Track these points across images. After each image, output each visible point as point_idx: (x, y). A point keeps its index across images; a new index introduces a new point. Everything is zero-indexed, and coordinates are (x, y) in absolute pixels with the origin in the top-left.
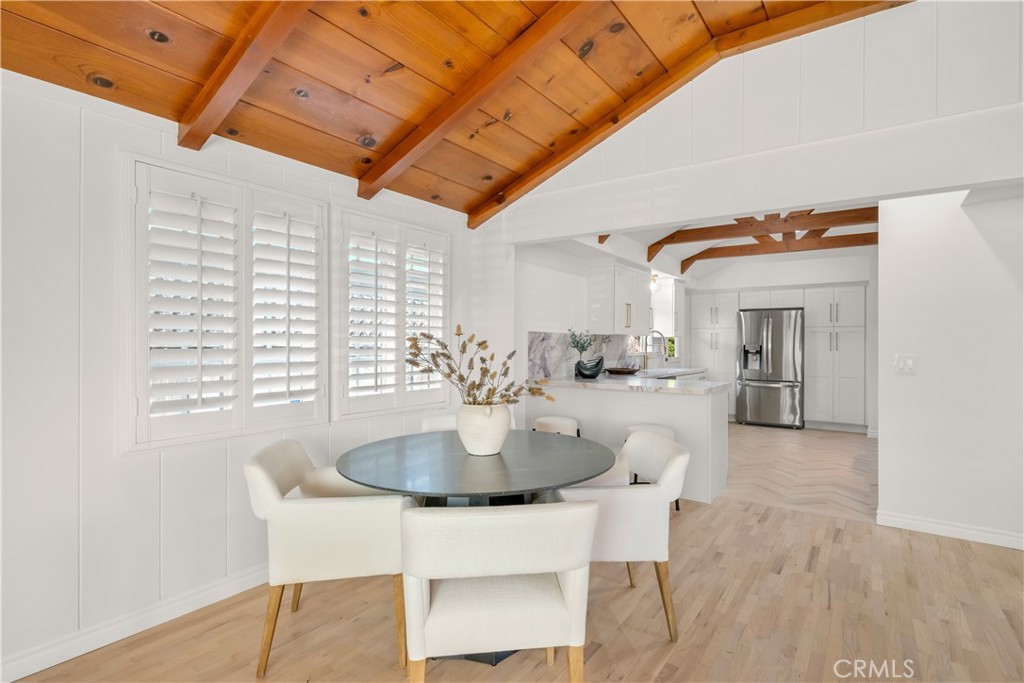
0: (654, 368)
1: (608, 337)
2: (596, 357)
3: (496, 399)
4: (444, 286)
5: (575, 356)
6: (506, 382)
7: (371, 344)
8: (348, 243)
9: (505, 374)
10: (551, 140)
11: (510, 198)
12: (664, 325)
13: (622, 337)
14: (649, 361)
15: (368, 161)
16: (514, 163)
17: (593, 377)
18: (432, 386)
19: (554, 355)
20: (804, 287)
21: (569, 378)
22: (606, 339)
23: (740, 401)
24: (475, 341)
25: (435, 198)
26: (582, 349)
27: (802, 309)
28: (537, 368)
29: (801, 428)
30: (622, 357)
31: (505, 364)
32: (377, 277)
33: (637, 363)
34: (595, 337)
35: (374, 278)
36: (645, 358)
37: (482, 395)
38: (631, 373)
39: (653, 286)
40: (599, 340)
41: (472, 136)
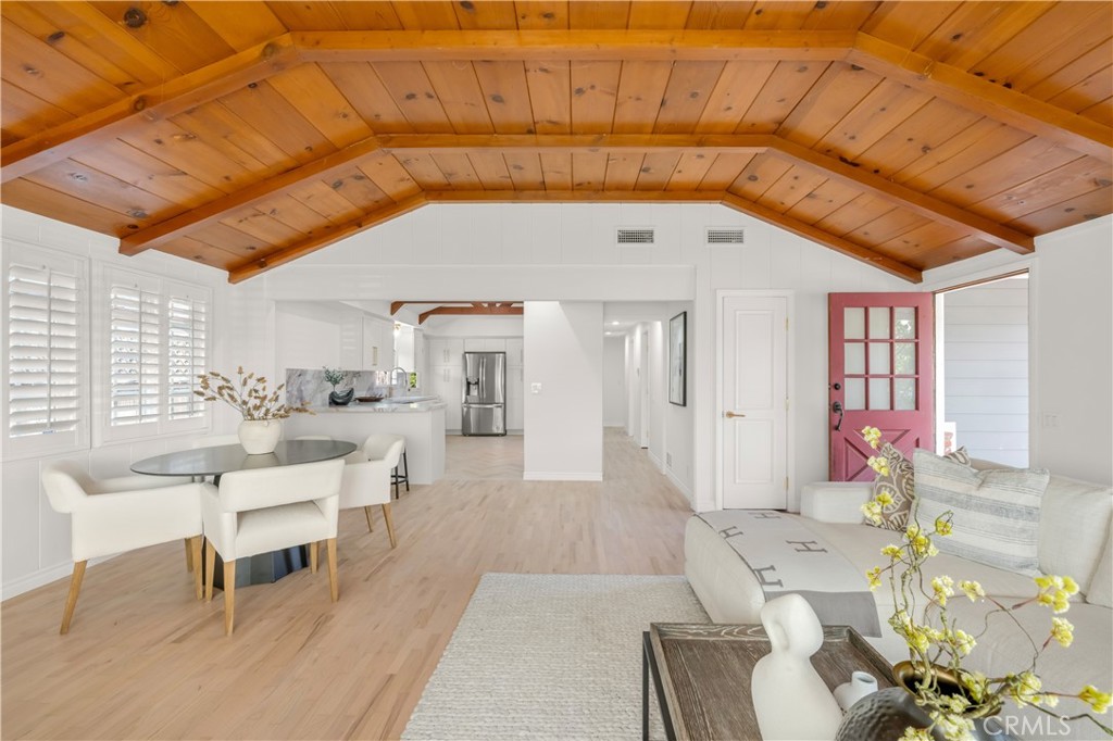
0: (397, 397)
1: (358, 373)
2: (347, 389)
3: (270, 416)
4: (207, 331)
5: (329, 388)
6: (278, 405)
7: (137, 380)
8: (110, 293)
9: (276, 399)
10: (309, 230)
11: (272, 264)
12: (406, 363)
13: (371, 373)
14: (394, 392)
15: (135, 227)
16: (273, 239)
17: (344, 404)
18: (195, 415)
19: (309, 389)
20: (506, 338)
21: (323, 405)
22: (357, 374)
23: (465, 420)
24: (255, 377)
25: (198, 258)
26: (335, 382)
27: (504, 353)
28: (294, 399)
29: (504, 435)
30: (370, 388)
31: (275, 393)
32: (141, 323)
33: (385, 392)
34: (347, 373)
35: (138, 325)
36: (391, 389)
37: (261, 413)
38: (378, 400)
39: (396, 333)
40: (350, 376)
41: (241, 221)
